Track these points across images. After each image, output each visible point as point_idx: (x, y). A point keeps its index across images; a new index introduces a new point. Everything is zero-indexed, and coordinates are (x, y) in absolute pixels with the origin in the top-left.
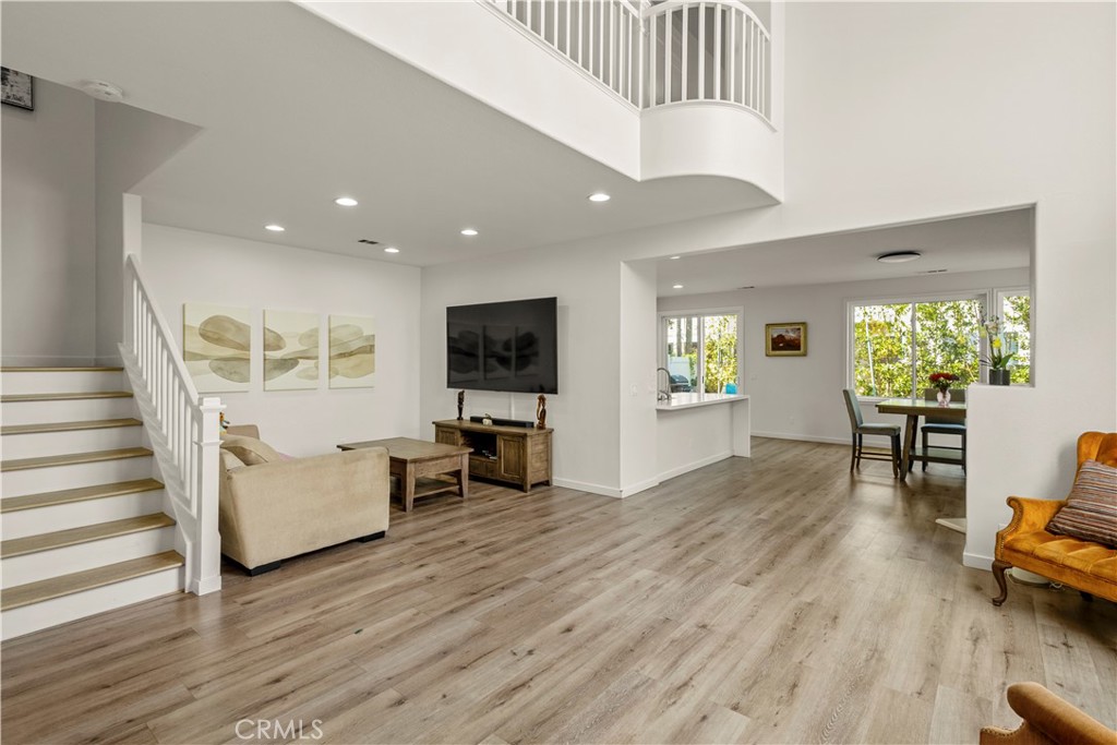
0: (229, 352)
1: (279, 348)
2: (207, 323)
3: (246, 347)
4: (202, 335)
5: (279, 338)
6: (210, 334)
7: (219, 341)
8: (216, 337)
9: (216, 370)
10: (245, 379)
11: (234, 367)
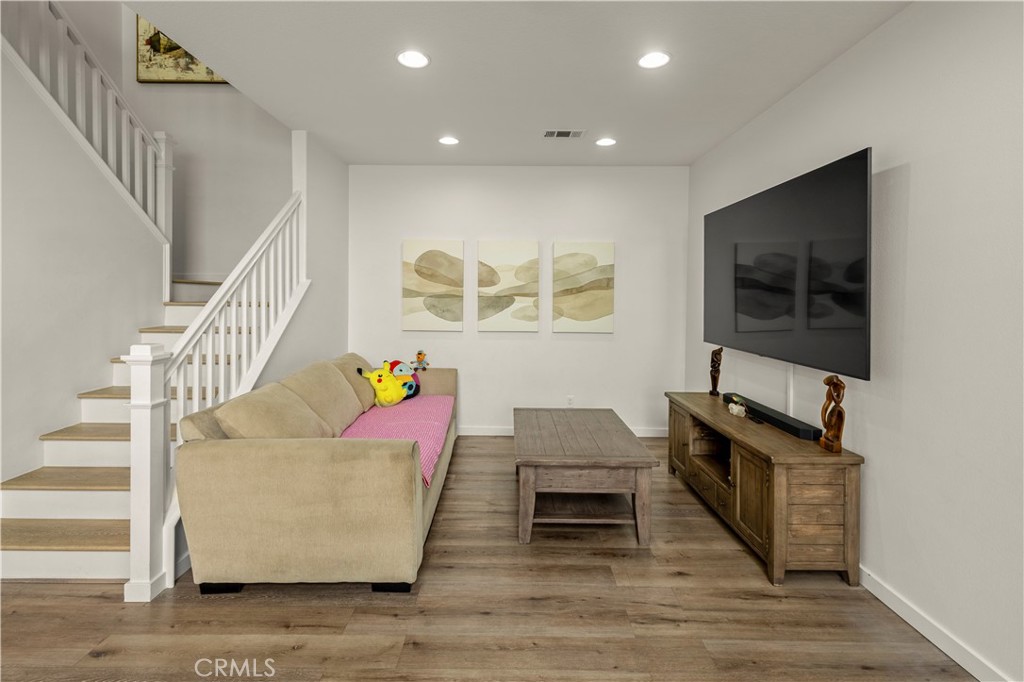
0: (441, 289)
1: (492, 283)
2: (422, 258)
3: (459, 283)
4: (416, 271)
5: (492, 272)
6: (424, 270)
7: (432, 277)
8: (430, 273)
9: (431, 308)
10: (458, 318)
11: (446, 304)
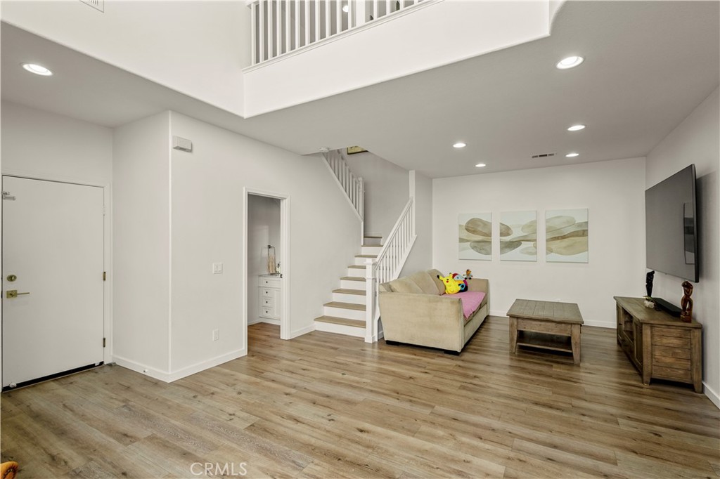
0: (479, 238)
1: (508, 234)
2: (468, 223)
3: (489, 235)
4: (466, 229)
5: (508, 228)
6: (470, 228)
8: (473, 230)
9: (474, 248)
10: (489, 253)
11: (483, 246)
